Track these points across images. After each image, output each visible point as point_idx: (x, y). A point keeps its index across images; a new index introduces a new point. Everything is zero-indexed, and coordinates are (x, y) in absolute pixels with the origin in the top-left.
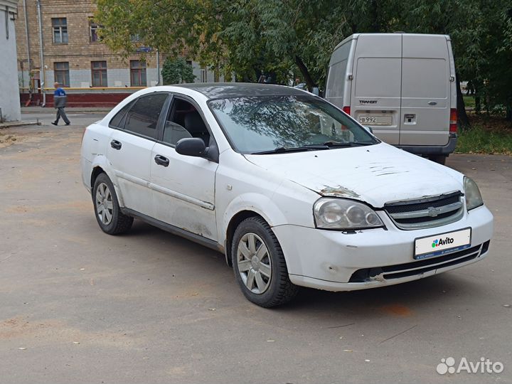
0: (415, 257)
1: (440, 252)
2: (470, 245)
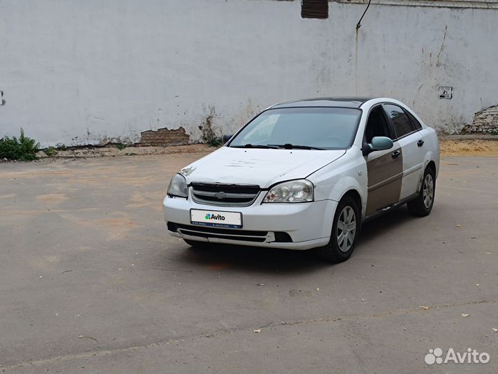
0: (191, 222)
1: (211, 224)
2: (241, 226)
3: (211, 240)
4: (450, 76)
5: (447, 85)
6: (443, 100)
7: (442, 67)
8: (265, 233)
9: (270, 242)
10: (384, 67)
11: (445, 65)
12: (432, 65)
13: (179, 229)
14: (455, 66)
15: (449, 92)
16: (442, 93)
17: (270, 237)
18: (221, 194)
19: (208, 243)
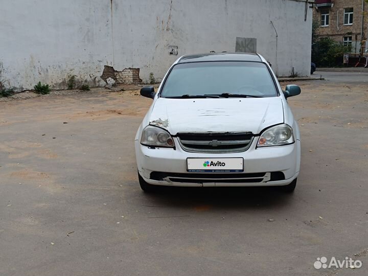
3: (205, 184)
4: (176, 38)
5: (174, 45)
6: (172, 56)
7: (170, 31)
8: (263, 174)
9: (267, 182)
10: (132, 31)
11: (172, 29)
12: (163, 30)
13: (168, 178)
14: (178, 31)
15: (176, 50)
16: (170, 51)
17: (267, 177)
18: (215, 142)
19: (203, 188)
